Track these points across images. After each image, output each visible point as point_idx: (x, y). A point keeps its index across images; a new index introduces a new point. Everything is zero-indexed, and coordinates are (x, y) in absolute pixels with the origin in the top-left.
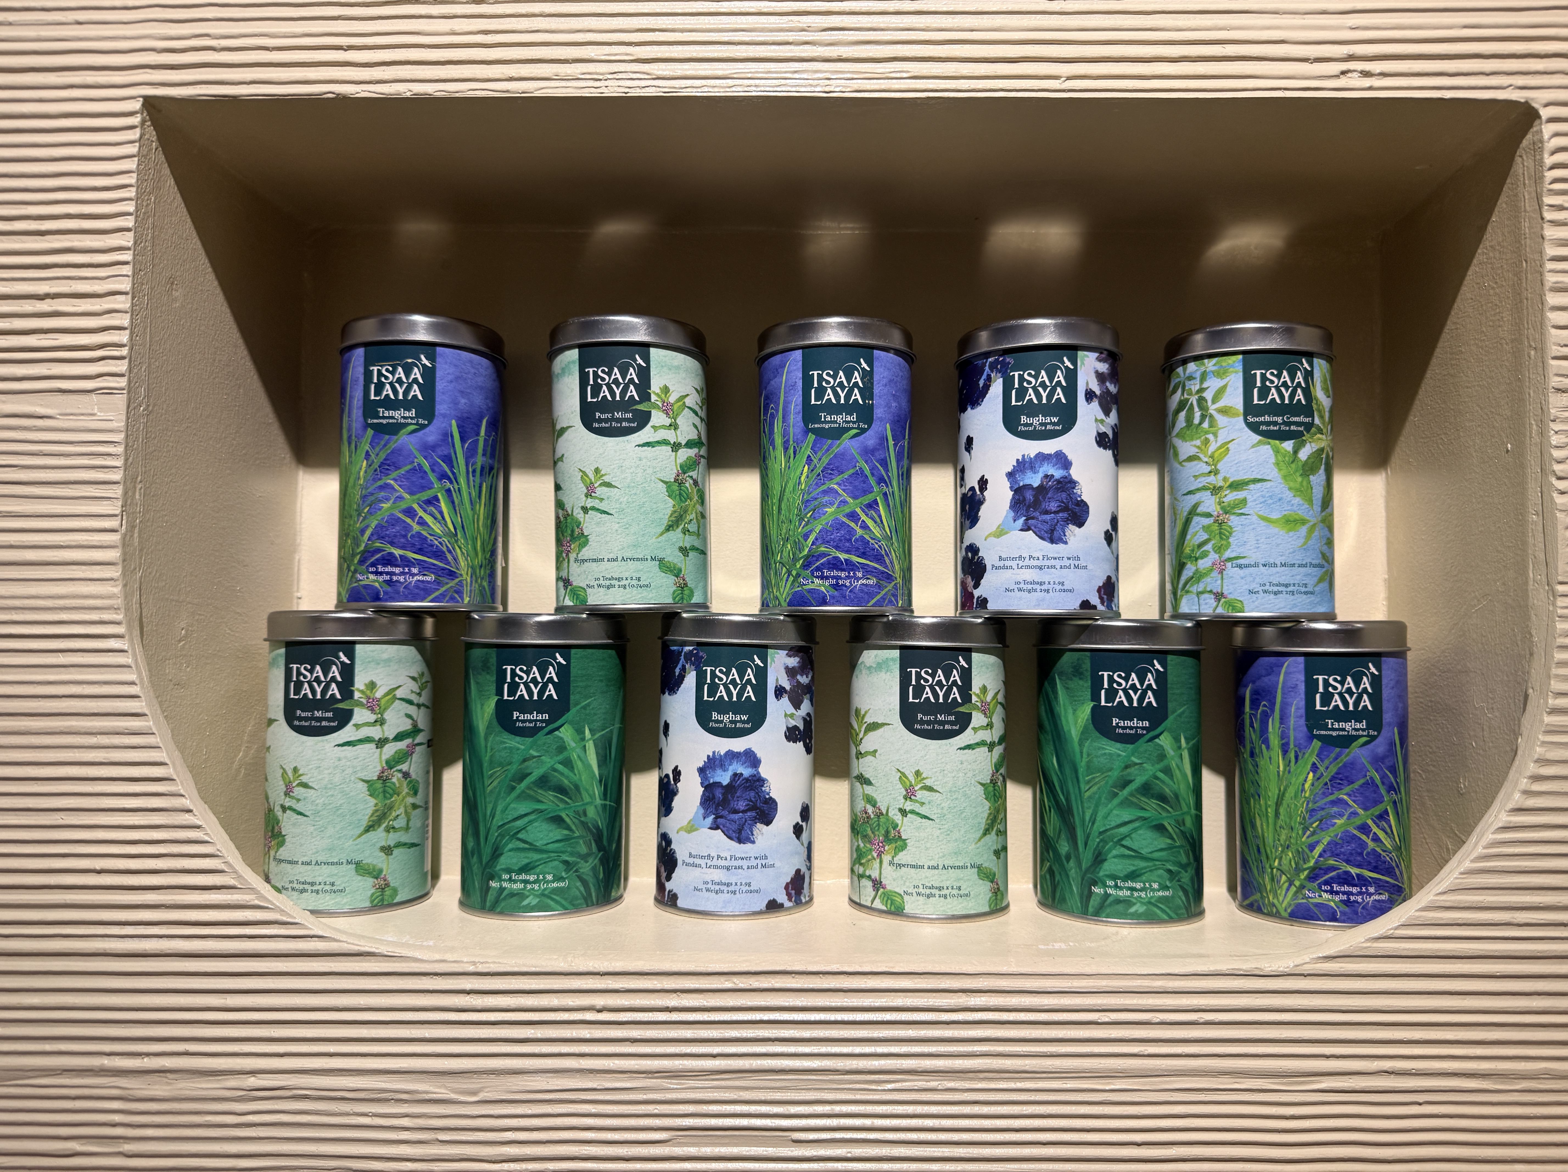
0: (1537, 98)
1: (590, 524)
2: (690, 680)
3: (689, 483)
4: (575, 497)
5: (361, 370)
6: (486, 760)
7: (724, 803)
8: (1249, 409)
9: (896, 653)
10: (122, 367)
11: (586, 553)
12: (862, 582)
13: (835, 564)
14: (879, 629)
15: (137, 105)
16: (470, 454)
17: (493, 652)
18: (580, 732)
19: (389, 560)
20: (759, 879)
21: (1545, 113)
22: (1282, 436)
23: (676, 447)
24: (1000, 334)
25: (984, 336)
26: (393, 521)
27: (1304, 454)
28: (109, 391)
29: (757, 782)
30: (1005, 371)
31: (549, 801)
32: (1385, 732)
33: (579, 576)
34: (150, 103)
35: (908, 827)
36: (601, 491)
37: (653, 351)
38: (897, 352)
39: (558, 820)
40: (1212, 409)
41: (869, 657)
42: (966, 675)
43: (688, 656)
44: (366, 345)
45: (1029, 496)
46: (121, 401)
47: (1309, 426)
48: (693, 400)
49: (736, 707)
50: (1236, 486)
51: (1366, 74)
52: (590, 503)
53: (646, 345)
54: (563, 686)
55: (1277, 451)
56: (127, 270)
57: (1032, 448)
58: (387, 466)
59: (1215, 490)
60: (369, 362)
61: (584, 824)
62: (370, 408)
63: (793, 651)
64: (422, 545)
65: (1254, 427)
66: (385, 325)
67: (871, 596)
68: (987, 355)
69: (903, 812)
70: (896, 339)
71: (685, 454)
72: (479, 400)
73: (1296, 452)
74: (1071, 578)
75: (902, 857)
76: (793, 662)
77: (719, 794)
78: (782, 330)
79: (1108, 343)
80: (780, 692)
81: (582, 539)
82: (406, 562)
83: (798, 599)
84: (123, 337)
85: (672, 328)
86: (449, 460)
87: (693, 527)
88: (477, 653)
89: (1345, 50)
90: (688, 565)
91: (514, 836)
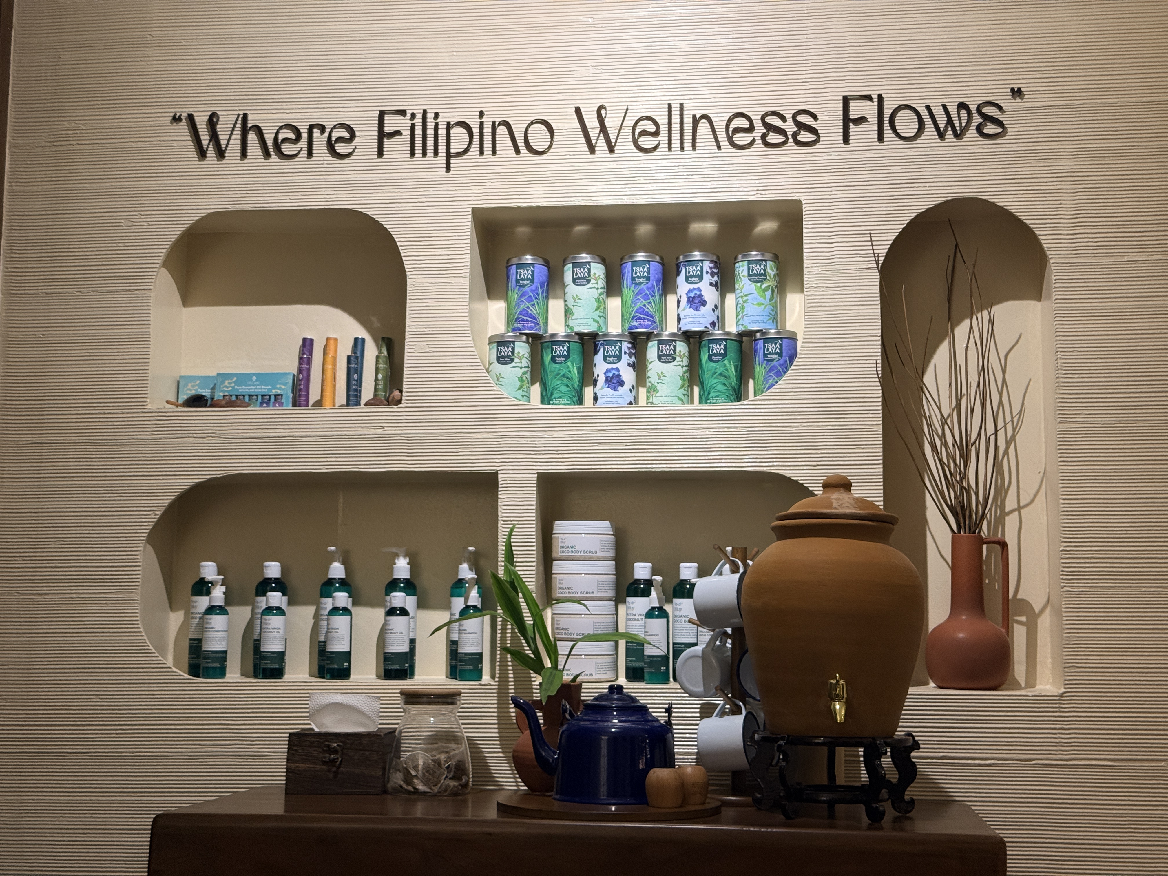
0: (802, 198)
1: (574, 310)
2: (602, 350)
3: (601, 299)
4: (570, 303)
5: (515, 271)
6: (548, 371)
7: (610, 381)
8: (749, 275)
9: (656, 342)
10: (468, 271)
11: (574, 317)
12: (646, 323)
13: (640, 318)
14: (653, 336)
15: (471, 209)
16: (543, 292)
17: (550, 343)
18: (573, 364)
19: (523, 320)
20: (620, 400)
21: (804, 202)
22: (757, 282)
23: (598, 289)
24: (685, 256)
25: (681, 257)
26: (524, 310)
27: (763, 287)
28: (465, 277)
29: (619, 376)
30: (685, 266)
31: (565, 380)
32: (783, 358)
33: (571, 323)
34: (473, 208)
35: (659, 387)
36: (578, 301)
37: (592, 264)
38: (658, 262)
39: (567, 386)
40: (741, 275)
41: (650, 344)
42: (675, 347)
43: (601, 344)
44: (516, 264)
45: (691, 299)
46: (468, 279)
47: (765, 279)
48: (603, 276)
49: (614, 356)
50: (746, 296)
51: (761, 194)
52: (575, 304)
53: (590, 262)
54: (568, 352)
55: (756, 286)
56: (469, 248)
57: (692, 286)
58: (522, 296)
59: (742, 297)
60: (517, 269)
61: (574, 388)
62: (517, 281)
63: (630, 343)
64: (531, 316)
65: (750, 280)
66: (520, 259)
67: (650, 327)
68: (681, 262)
69: (658, 383)
70: (658, 258)
71: (600, 291)
72: (545, 278)
73: (761, 286)
74: (702, 320)
75: (658, 394)
76: (630, 346)
77: (609, 379)
78: (627, 257)
79: (714, 258)
80: (625, 353)
81: (573, 314)
82: (527, 320)
83: (630, 328)
84: (468, 264)
85: (597, 257)
86: (537, 294)
87: (602, 311)
88: (545, 344)
89: (755, 189)
90: (601, 321)
91: (557, 389)
